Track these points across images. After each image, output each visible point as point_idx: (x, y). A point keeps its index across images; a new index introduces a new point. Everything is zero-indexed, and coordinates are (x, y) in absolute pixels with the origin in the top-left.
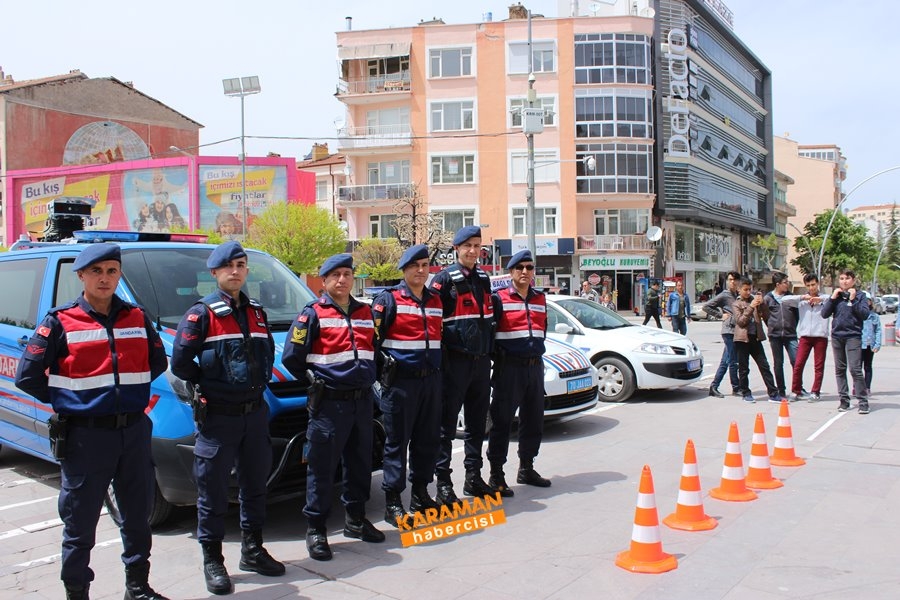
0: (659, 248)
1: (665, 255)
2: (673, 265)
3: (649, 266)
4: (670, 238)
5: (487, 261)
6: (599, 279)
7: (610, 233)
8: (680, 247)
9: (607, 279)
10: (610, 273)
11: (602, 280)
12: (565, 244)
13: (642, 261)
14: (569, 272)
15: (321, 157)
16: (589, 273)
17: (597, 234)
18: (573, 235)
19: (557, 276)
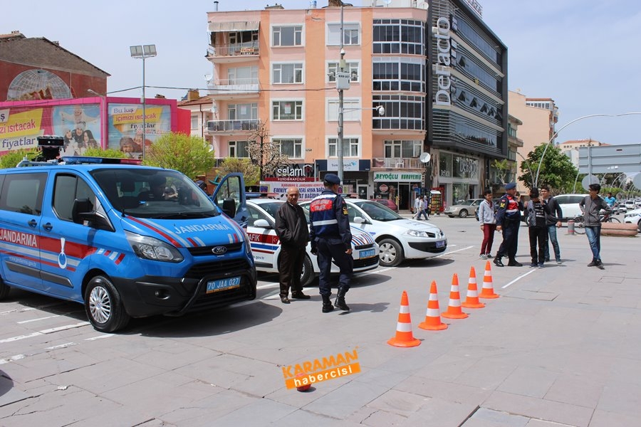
0: (428, 168)
1: (432, 172)
2: (438, 179)
3: (421, 180)
4: (436, 160)
5: (310, 174)
6: (387, 188)
7: (395, 156)
8: (443, 167)
9: (392, 188)
10: (395, 184)
11: (389, 189)
12: (364, 164)
13: (417, 176)
14: (367, 183)
15: (194, 97)
16: (380, 184)
17: (386, 157)
18: (370, 158)
19: (358, 186)
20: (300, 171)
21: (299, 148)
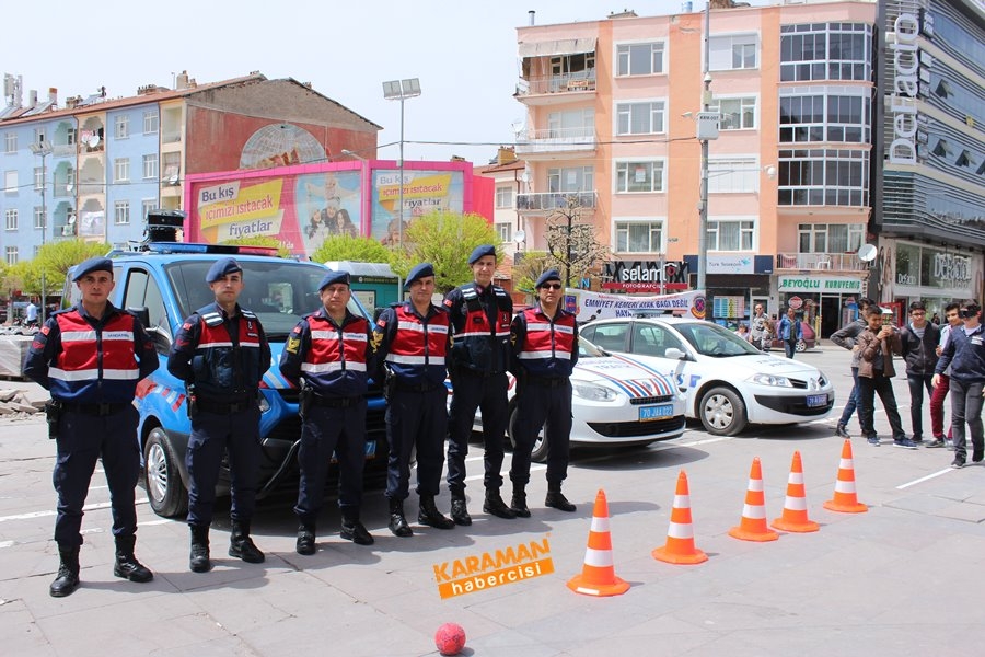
1: (882, 277)
2: (892, 289)
3: (861, 289)
4: (889, 258)
5: (674, 278)
6: (801, 302)
7: (817, 250)
8: (903, 268)
9: (810, 302)
10: (815, 297)
11: (804, 304)
12: (763, 262)
13: (855, 284)
14: (767, 294)
15: (508, 161)
16: (790, 295)
17: (801, 251)
18: (773, 252)
19: (752, 298)
20: (658, 273)
21: (657, 236)
